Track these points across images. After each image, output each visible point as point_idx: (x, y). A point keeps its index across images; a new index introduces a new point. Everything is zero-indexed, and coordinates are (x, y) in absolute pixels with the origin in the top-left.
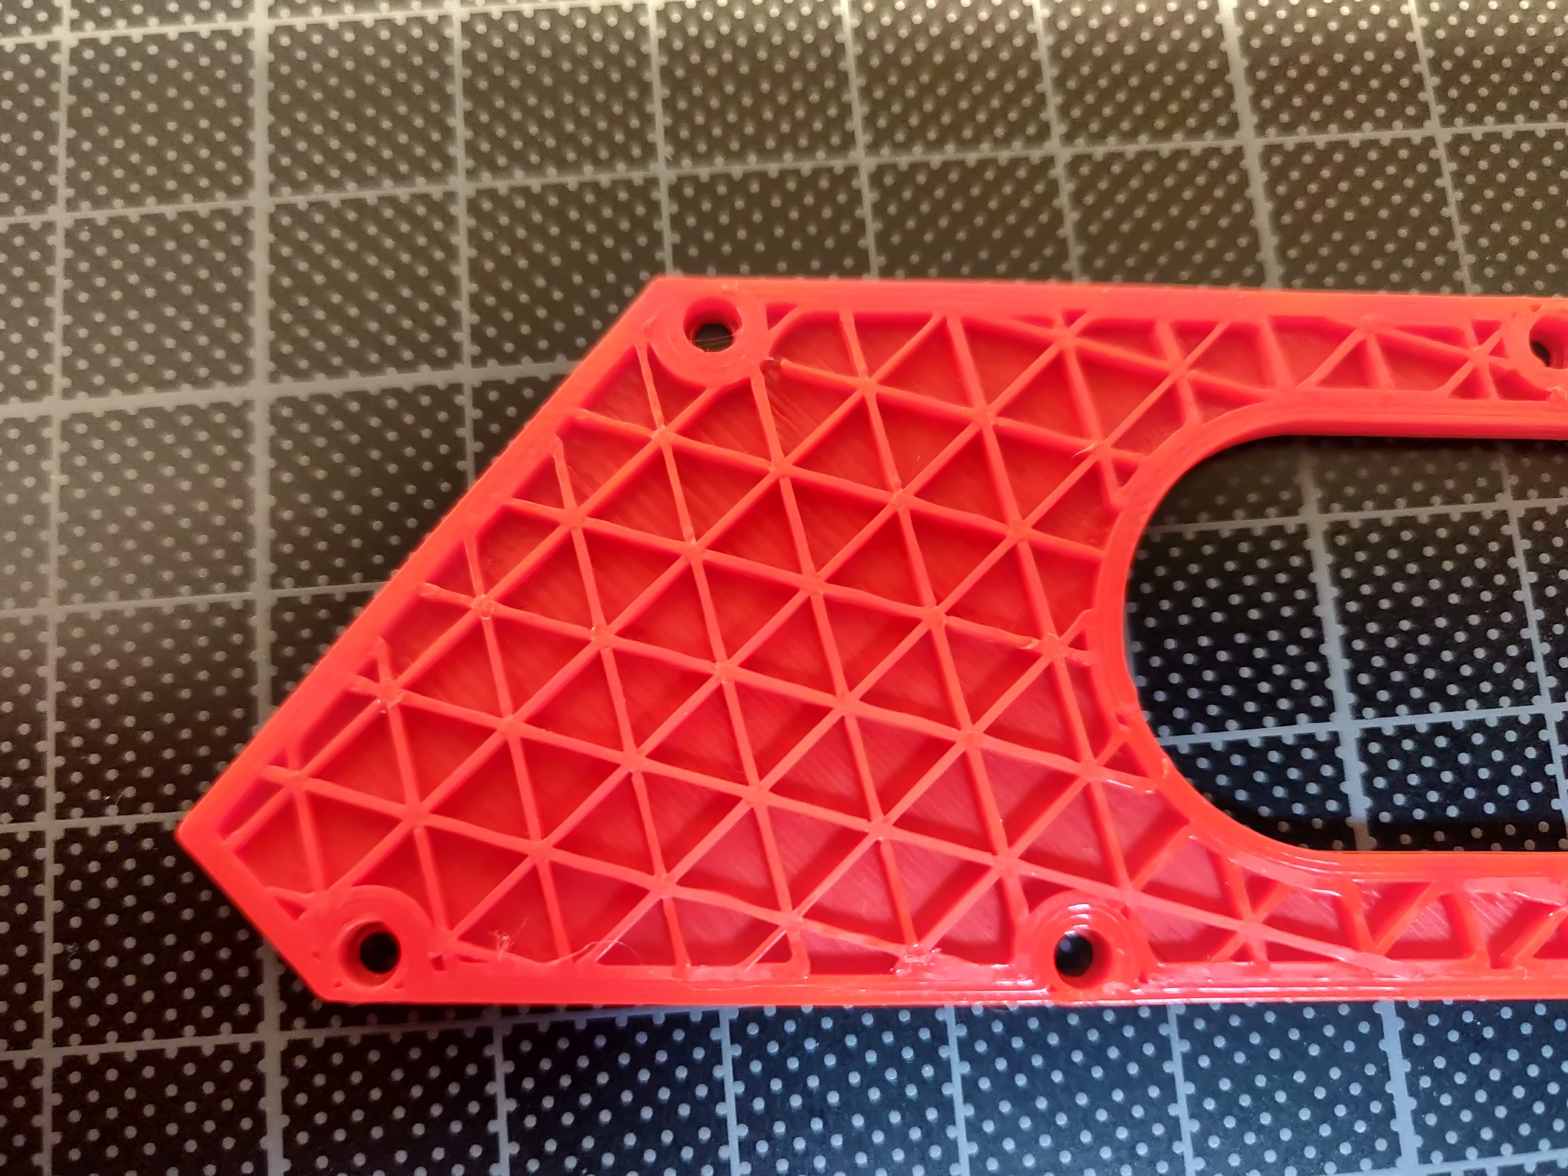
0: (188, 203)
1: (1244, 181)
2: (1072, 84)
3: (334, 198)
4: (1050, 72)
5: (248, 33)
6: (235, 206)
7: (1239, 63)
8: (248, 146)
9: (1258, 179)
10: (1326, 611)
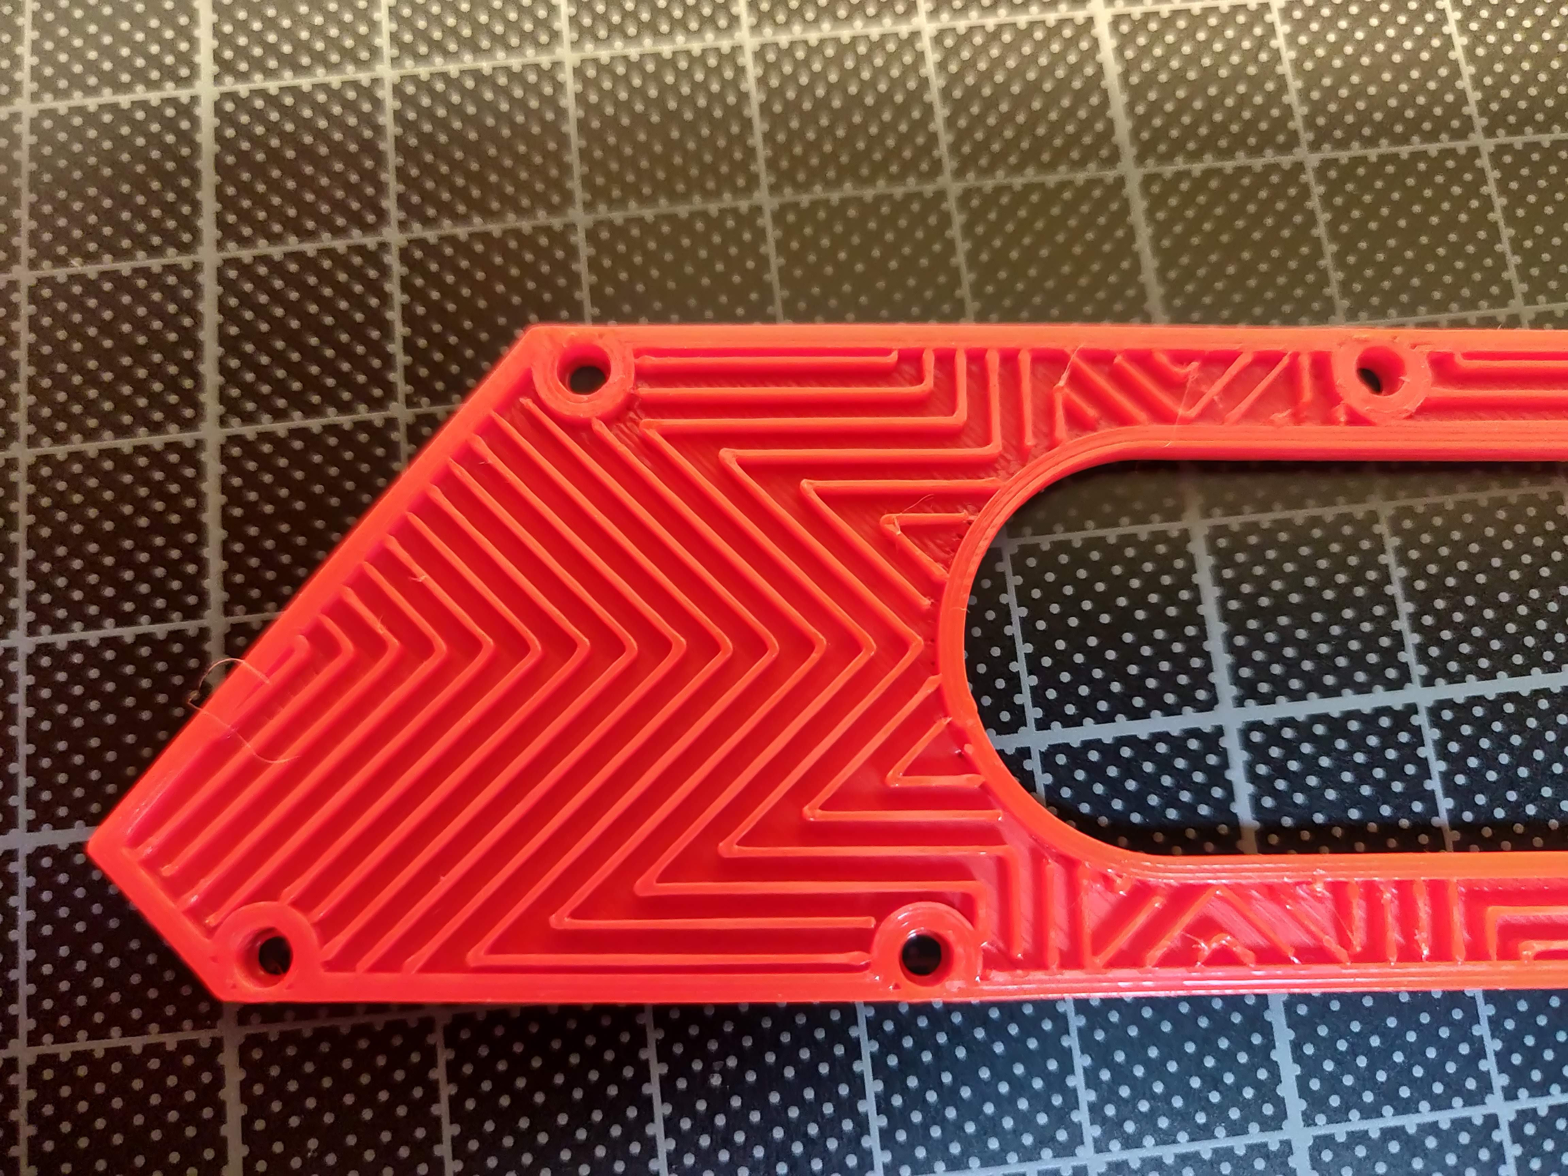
0: (142, 259)
1: (1126, 208)
2: (962, 123)
3: (276, 252)
4: (941, 112)
5: (195, 100)
6: (185, 261)
7: (1119, 100)
8: (196, 206)
9: (1139, 206)
10: (1209, 609)
